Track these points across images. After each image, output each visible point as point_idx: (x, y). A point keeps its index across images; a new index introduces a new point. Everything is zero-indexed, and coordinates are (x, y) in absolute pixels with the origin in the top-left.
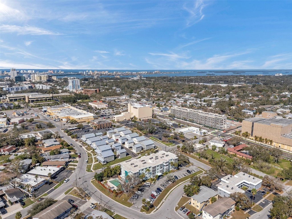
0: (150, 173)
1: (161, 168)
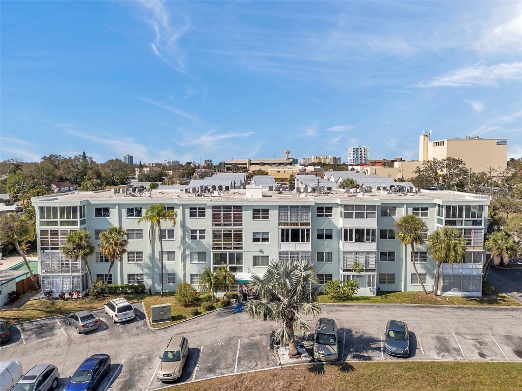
0: (202, 256)
1: (295, 236)
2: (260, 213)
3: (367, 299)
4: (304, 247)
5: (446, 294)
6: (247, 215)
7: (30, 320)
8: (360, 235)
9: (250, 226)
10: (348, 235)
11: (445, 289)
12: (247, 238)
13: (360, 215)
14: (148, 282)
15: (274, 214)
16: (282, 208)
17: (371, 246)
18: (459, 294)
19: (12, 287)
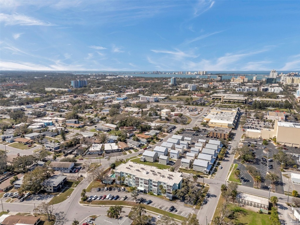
1: (146, 184)
2: (141, 179)
3: (155, 195)
4: (147, 186)
5: (167, 198)
6: (140, 179)
7: (113, 187)
8: (155, 186)
9: (140, 181)
10: (153, 185)
11: (167, 197)
12: (140, 183)
13: (155, 183)
14: (128, 184)
15: (143, 180)
16: (144, 179)
17: (156, 188)
18: (168, 198)
19: (112, 181)
